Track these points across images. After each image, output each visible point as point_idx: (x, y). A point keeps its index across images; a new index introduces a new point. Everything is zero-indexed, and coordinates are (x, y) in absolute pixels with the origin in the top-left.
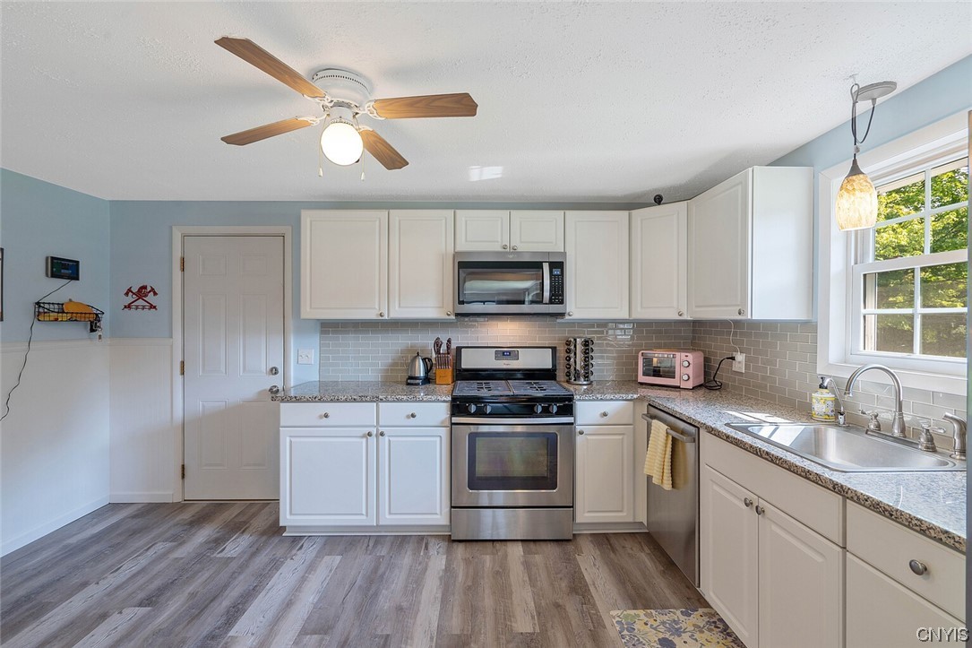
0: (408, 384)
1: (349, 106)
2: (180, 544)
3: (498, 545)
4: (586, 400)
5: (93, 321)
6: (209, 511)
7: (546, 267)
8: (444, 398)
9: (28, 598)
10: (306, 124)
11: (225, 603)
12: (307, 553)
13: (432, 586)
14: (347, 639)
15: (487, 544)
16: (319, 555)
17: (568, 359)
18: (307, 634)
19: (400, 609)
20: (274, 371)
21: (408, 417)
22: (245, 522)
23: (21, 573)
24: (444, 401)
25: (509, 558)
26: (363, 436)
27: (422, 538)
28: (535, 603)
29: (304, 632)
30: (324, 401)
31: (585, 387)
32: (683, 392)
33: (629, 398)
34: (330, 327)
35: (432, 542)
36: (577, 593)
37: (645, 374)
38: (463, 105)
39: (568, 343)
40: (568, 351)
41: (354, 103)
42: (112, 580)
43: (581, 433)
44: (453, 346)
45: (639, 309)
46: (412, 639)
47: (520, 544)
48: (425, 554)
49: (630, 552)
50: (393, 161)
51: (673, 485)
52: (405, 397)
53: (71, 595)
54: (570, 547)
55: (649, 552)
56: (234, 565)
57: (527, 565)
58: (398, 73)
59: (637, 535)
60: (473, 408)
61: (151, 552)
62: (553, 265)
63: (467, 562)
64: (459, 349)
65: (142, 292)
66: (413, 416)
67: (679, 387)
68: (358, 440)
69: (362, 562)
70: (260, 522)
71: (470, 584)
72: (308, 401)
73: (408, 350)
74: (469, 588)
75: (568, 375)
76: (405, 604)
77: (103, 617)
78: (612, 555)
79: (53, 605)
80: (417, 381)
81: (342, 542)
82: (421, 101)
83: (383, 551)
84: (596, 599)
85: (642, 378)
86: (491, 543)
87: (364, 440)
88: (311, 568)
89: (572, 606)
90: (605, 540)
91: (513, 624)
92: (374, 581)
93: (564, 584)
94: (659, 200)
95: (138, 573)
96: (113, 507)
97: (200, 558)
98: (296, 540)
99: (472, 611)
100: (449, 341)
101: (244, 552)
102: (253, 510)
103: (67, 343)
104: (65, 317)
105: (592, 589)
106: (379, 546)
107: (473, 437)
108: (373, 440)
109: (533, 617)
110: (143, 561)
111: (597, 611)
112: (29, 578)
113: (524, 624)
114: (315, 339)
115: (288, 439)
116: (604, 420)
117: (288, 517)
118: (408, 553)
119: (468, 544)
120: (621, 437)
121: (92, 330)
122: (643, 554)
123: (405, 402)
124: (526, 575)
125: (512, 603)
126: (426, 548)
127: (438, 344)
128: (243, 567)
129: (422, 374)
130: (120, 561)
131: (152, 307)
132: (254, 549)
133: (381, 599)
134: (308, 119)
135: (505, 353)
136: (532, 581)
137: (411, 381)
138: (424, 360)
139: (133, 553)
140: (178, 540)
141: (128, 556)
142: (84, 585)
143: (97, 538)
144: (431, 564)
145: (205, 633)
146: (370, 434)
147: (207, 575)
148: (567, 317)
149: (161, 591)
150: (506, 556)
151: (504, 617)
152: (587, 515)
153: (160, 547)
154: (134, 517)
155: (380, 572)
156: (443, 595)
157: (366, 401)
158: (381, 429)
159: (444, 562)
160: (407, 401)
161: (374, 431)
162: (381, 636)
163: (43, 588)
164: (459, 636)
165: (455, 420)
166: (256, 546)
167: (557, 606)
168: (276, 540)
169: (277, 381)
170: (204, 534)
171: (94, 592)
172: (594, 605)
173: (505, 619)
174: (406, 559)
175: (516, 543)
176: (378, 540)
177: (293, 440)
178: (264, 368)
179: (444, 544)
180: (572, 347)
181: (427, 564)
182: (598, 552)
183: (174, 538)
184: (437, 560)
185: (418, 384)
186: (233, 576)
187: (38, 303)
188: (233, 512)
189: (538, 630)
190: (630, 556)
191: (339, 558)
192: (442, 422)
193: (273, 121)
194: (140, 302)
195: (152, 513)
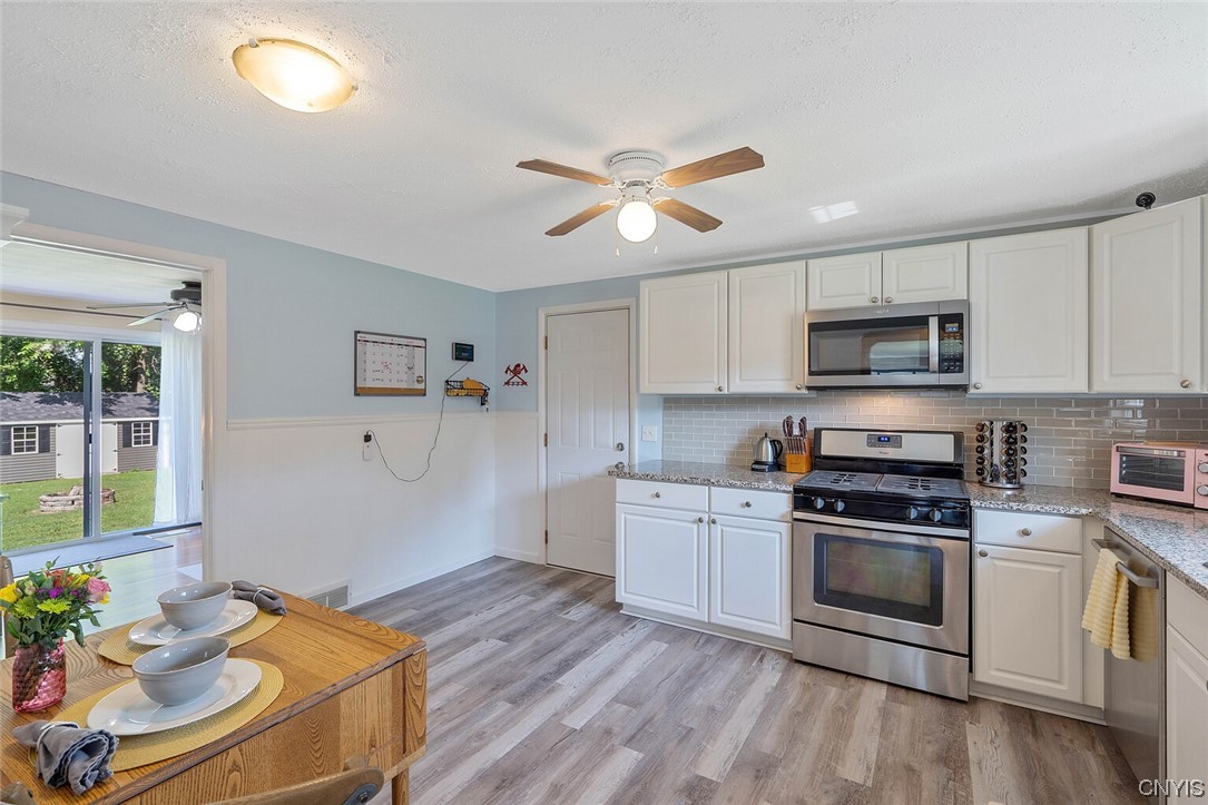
0: (753, 469)
1: (643, 184)
2: (538, 600)
3: (853, 680)
4: (990, 509)
5: (483, 396)
6: (565, 577)
7: (934, 324)
8: (784, 488)
9: (435, 613)
10: (608, 208)
11: (559, 656)
12: (639, 633)
13: (755, 697)
14: (652, 718)
15: (839, 676)
16: (648, 638)
17: (981, 450)
18: (618, 702)
19: (712, 710)
20: (620, 447)
21: (742, 506)
22: (591, 594)
23: (434, 595)
24: (785, 492)
25: (862, 698)
26: (694, 522)
27: (760, 649)
28: (878, 755)
29: (616, 699)
30: (655, 480)
31: (1009, 492)
32: (1197, 514)
33: (1072, 512)
34: (673, 402)
35: (770, 656)
36: (946, 765)
37: (1123, 480)
38: (746, 160)
39: (981, 427)
40: (981, 439)
41: (645, 180)
42: (486, 615)
43: (983, 554)
44: (810, 427)
45: (1106, 378)
46: (715, 740)
47: (885, 687)
48: (758, 666)
49: (1067, 743)
50: (705, 223)
51: (1133, 652)
52: (739, 483)
53: (459, 619)
54: (962, 711)
55: (1104, 753)
56: (573, 628)
57: (885, 714)
58: (683, 140)
59: (1091, 726)
60: (820, 503)
61: (515, 601)
62: (944, 320)
63: (806, 687)
64: (818, 432)
65: (517, 370)
66: (748, 505)
67: (1191, 506)
68: (692, 525)
69: (687, 655)
70: (602, 597)
71: (801, 710)
72: (640, 479)
73: (756, 431)
74: (798, 714)
75: (980, 472)
76: (719, 707)
77: (476, 640)
78: (1030, 739)
79: (449, 623)
80: (763, 467)
81: (673, 631)
82: (701, 166)
83: (712, 650)
84: (973, 780)
85: (1116, 486)
86: (844, 676)
87: (696, 526)
88: (637, 647)
89: (930, 778)
90: (1026, 718)
91: (839, 767)
92: (695, 675)
93: (930, 749)
94: (1146, 200)
95: (505, 614)
96: (497, 559)
97: (550, 614)
98: (630, 619)
99: (792, 737)
100: (803, 421)
101: (583, 619)
102: (600, 584)
103: (465, 415)
104: (464, 392)
105: (973, 769)
106: (709, 646)
107: (819, 538)
108: (704, 526)
109: (869, 769)
110: (509, 607)
111: (970, 794)
112: (438, 600)
113: (854, 770)
114: (659, 415)
115: (623, 515)
116: (1025, 541)
117: (623, 593)
118: (738, 660)
119: (814, 669)
120: (1058, 570)
121: (483, 404)
122: (1090, 754)
123: (738, 488)
124: (880, 722)
125: (845, 746)
126: (761, 660)
127: (788, 424)
128: (580, 631)
129: (770, 459)
130: (494, 603)
131: (524, 383)
132: (593, 618)
133: (696, 694)
134: (609, 202)
135: (881, 438)
136: (885, 732)
137: (758, 466)
138: (773, 442)
139: (503, 598)
140: (536, 596)
141: (499, 600)
142: (468, 614)
143: (481, 581)
144: (761, 677)
145: (540, 674)
146: (700, 520)
147: (551, 630)
148: (972, 391)
149: (516, 633)
150: (859, 695)
151: (830, 755)
152: (993, 673)
153: (522, 599)
154: (510, 570)
155: (703, 670)
156: (764, 710)
157: (697, 484)
158: (713, 516)
159: (777, 680)
160: (741, 488)
161: (706, 518)
162: (685, 728)
163: (445, 609)
164: (768, 756)
165: (799, 515)
166: (595, 616)
167: (910, 769)
168: (613, 615)
169: (623, 457)
170: (557, 595)
171: (473, 620)
172: (968, 787)
173: (830, 758)
174: (735, 665)
175: (879, 685)
176: (710, 639)
177: (628, 517)
178: (612, 443)
179: (783, 662)
180: (987, 434)
181: (756, 676)
182: (1006, 729)
183: (534, 594)
184: (770, 675)
185: (763, 470)
186: (571, 636)
187: (447, 382)
188: (583, 582)
189: (869, 783)
190: (1064, 749)
191: (666, 645)
192: (783, 516)
193: (574, 215)
194: (516, 379)
195: (523, 568)
